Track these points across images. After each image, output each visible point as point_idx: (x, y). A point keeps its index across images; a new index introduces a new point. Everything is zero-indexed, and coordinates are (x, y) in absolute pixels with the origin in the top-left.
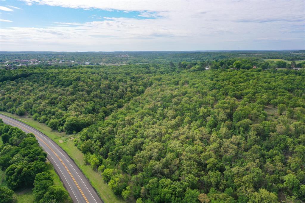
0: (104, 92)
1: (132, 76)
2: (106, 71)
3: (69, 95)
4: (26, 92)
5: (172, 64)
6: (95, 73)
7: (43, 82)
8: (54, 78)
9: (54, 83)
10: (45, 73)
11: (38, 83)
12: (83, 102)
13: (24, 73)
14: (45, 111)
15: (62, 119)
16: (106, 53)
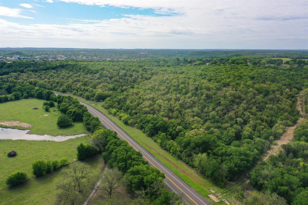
0: (122, 78)
1: (143, 68)
2: (124, 64)
3: (97, 79)
4: (65, 78)
5: (178, 59)
6: (115, 65)
7: (77, 71)
8: (84, 68)
9: (85, 71)
10: (77, 65)
11: (73, 71)
12: (106, 84)
13: (62, 64)
14: (80, 89)
15: (93, 93)
16: (126, 51)
